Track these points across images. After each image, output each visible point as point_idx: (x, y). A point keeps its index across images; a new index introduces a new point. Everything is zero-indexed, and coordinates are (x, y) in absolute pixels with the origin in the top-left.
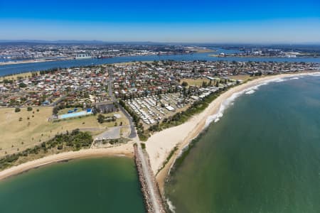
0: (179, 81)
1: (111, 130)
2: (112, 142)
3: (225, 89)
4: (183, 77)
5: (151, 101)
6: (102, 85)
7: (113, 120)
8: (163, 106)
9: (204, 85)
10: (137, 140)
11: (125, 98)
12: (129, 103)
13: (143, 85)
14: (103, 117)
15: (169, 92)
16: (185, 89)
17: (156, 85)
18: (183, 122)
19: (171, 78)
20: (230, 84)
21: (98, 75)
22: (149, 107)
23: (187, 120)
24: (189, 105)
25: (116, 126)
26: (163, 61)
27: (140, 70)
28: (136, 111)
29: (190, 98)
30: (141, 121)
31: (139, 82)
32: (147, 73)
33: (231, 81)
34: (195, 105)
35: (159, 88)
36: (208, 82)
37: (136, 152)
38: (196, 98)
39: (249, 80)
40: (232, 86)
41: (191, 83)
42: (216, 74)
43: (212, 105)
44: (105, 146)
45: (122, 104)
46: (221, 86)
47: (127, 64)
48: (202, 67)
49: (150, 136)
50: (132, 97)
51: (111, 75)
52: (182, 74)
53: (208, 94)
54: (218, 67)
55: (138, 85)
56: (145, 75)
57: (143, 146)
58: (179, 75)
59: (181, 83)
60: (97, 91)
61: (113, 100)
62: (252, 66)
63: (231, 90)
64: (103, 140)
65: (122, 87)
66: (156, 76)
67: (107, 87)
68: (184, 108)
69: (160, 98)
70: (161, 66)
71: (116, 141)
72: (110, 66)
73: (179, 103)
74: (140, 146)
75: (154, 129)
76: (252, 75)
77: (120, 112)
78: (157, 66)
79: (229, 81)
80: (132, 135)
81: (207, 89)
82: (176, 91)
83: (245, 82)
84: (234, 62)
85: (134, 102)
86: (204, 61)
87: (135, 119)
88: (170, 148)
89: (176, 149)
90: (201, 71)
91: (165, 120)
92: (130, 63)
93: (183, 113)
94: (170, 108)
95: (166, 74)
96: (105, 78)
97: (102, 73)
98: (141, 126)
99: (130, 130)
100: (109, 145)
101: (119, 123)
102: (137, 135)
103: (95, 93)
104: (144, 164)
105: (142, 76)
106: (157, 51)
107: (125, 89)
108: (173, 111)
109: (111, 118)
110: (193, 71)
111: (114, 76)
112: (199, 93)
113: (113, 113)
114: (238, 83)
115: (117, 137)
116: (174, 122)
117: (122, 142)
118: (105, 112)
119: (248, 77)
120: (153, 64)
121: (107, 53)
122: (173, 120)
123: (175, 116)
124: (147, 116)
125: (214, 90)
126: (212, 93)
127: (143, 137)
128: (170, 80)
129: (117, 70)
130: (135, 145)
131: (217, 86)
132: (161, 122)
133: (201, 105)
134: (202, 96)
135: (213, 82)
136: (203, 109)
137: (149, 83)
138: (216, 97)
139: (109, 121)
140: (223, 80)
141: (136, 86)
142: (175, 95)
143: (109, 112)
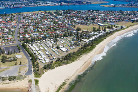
0: (74, 27)
1: (12, 68)
2: (10, 79)
3: (111, 33)
4: (78, 23)
5: (49, 43)
6: (10, 30)
7: (14, 60)
8: (58, 48)
9: (94, 30)
10: (32, 77)
11: (27, 41)
12: (30, 45)
13: (44, 31)
14: (6, 58)
15: (65, 36)
16: (78, 33)
17: (56, 30)
18: (73, 61)
19: (68, 25)
20: (115, 29)
21: (8, 22)
22: (46, 48)
23: (76, 60)
24: (80, 47)
25: (16, 65)
26: (63, 10)
27: (44, 18)
28: (35, 52)
29: (81, 41)
30: (38, 61)
31: (41, 28)
32: (49, 20)
33: (117, 27)
34: (85, 46)
35: (58, 32)
36: (97, 27)
37: (30, 87)
38: (86, 40)
39: (131, 25)
40: (117, 31)
41: (84, 28)
42: (105, 21)
43: (98, 47)
44: (4, 82)
45: (24, 46)
46: (108, 30)
47: (33, 12)
48: (94, 16)
49: (44, 73)
50: (33, 40)
51: (18, 22)
52: (78, 21)
53: (96, 37)
54: (107, 15)
55: (40, 30)
56: (47, 22)
57: (37, 82)
58: (75, 22)
59: (76, 28)
60: (5, 36)
61: (17, 42)
62: (135, 14)
63: (116, 33)
64: (3, 78)
65: (26, 32)
66: (56, 23)
67: (13, 32)
68: (75, 49)
69: (57, 41)
70: (61, 15)
71: (14, 78)
72: (19, 14)
73: (71, 45)
74: (33, 82)
75: (48, 67)
76: (133, 21)
77: (22, 53)
78: (58, 14)
79: (115, 26)
80: (29, 72)
81: (96, 33)
82: (70, 35)
83: (127, 28)
84: (121, 12)
85: (34, 45)
86: (97, 11)
87: (33, 59)
88: (60, 83)
89: (64, 84)
90: (94, 19)
91: (58, 59)
92: (36, 12)
93: (74, 53)
94: (64, 49)
95: (64, 21)
96: (13, 24)
97: (11, 20)
98: (37, 65)
99: (27, 68)
100: (8, 81)
101: (19, 63)
102: (33, 72)
103: (3, 37)
105: (44, 23)
106: (60, 2)
107: (29, 34)
108: (66, 52)
109: (12, 59)
110: (87, 19)
111: (21, 23)
112: (89, 37)
113: (14, 54)
114: (122, 28)
115: (16, 74)
116: (66, 61)
117: (19, 79)
118: (8, 54)
119: (131, 23)
120: (55, 13)
121: (19, 4)
122: (65, 59)
123: (66, 56)
124: (44, 56)
125: (101, 34)
126: (100, 36)
127: (38, 74)
128: (67, 26)
129: (25, 18)
130: (30, 81)
131: (105, 30)
132: (54, 61)
133: (90, 47)
134: (91, 39)
135: (101, 27)
136: (91, 50)
137: (49, 28)
138: (103, 40)
139: (11, 61)
140: (110, 26)
141: (38, 31)
142: (69, 39)
143: (12, 53)
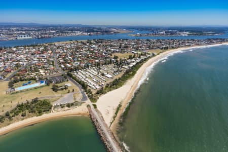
0: (111, 55)
1: (66, 96)
2: (69, 106)
3: (146, 60)
4: (114, 52)
5: (93, 71)
6: (48, 60)
7: (66, 88)
8: (103, 75)
9: (131, 57)
10: (88, 102)
11: (71, 70)
12: (75, 74)
13: (83, 60)
14: (58, 87)
15: (105, 64)
16: (117, 61)
17: (94, 58)
18: (121, 86)
19: (105, 53)
20: (148, 56)
21: (42, 52)
22: (92, 76)
23: (123, 84)
24: (122, 73)
25: (69, 92)
26: (94, 40)
27: (78, 48)
28: (83, 80)
29: (122, 67)
30: (88, 88)
31: (80, 57)
32: (84, 49)
33: (149, 54)
34: (127, 72)
35: (97, 61)
36: (133, 55)
37: (90, 111)
38: (126, 67)
39: (161, 52)
40: (150, 57)
41: (121, 56)
42: (137, 49)
43: (139, 72)
44: (63, 109)
45: (70, 76)
46: (143, 58)
47: (65, 43)
48: (126, 44)
49: (98, 98)
50: (76, 69)
51: (54, 52)
52: (112, 50)
53: (134, 64)
54: (137, 43)
55: (79, 59)
56: (83, 51)
57: (95, 106)
58: (110, 51)
59: (113, 56)
60: (45, 66)
61: (61, 72)
62: (161, 42)
63: (150, 60)
64: (61, 105)
65: (66, 61)
66: (92, 52)
67: (53, 62)
68: (120, 75)
69: (100, 69)
70: (94, 44)
71: (72, 104)
72: (51, 44)
73: (114, 72)
74: (92, 107)
75: (100, 92)
76: (162, 49)
77: (70, 81)
78: (91, 43)
79: (147, 54)
80: (84, 99)
81: (133, 60)
82: (110, 62)
83: (158, 54)
84: (148, 40)
85: (79, 73)
86: (127, 40)
87: (84, 86)
88: (116, 106)
89: (120, 106)
90: (126, 47)
91: (107, 86)
92: (68, 42)
93: (120, 79)
94: (109, 76)
95: (100, 50)
96: (49, 54)
97: (45, 50)
98: (89, 91)
99: (81, 95)
100: (67, 108)
101: (71, 90)
102: (88, 98)
103: (44, 67)
104: (99, 120)
105: (81, 53)
106: (88, 32)
107: (69, 63)
108: (112, 78)
109: (64, 87)
110: (120, 47)
111: (57, 53)
112: (128, 64)
113: (64, 83)
114: (154, 55)
115: (72, 101)
116: (115, 86)
117: (77, 105)
118: (57, 83)
119: (160, 50)
120: (88, 42)
121: (46, 34)
122: (113, 85)
123: (114, 82)
124: (93, 83)
125: (138, 61)
126: (137, 63)
127: (93, 99)
128: (104, 54)
129: (59, 47)
130: (88, 106)
131: (140, 57)
132: (104, 87)
133: (131, 72)
134: (131, 66)
135: (136, 55)
136: (133, 75)
137: (88, 57)
138: (141, 66)
139: (62, 89)
140: (144, 53)
141: (78, 61)
142: (111, 66)
143: (60, 82)
